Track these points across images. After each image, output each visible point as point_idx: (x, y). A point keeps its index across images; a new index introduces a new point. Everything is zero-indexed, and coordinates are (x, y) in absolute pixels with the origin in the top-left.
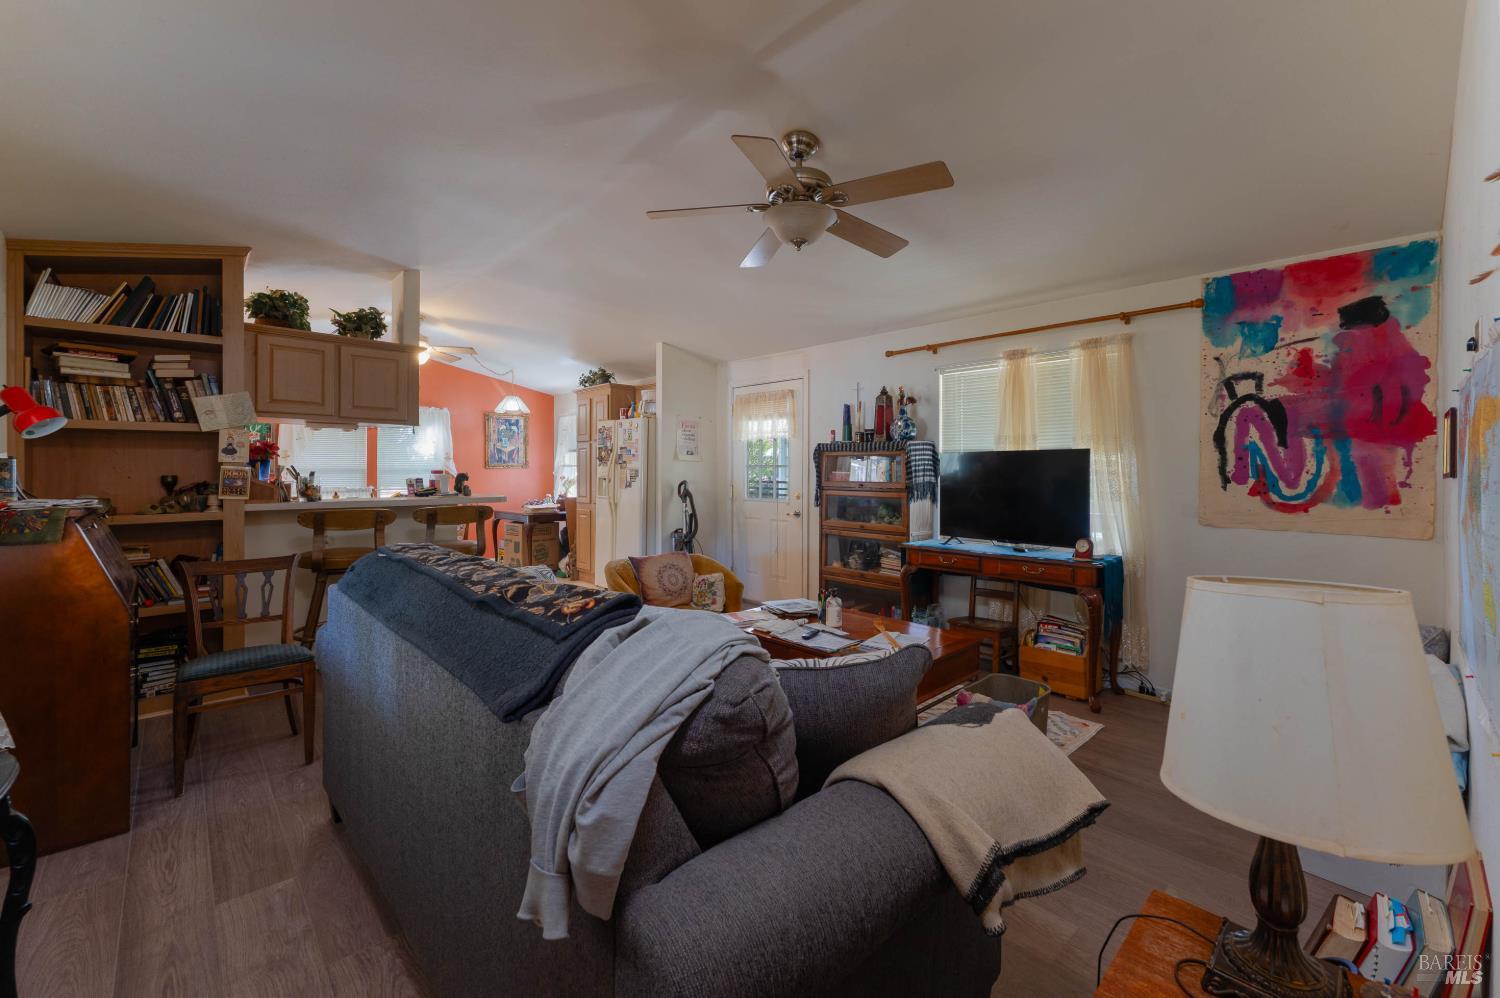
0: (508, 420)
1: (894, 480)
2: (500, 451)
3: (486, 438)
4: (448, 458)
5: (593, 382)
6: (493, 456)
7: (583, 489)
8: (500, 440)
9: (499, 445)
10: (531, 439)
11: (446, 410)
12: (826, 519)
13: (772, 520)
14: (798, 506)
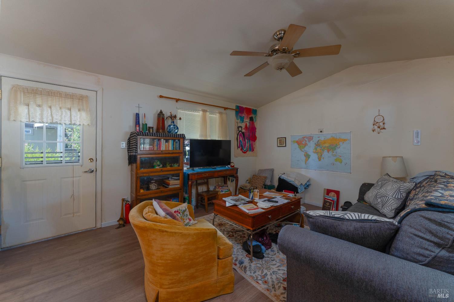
1: (174, 149)
12: (140, 169)
13: (62, 178)
14: (92, 166)
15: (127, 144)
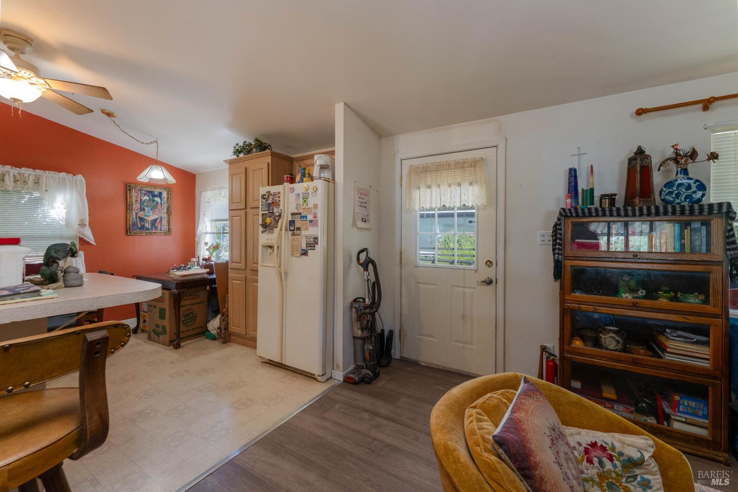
0: (152, 190)
1: (687, 250)
2: (142, 219)
3: (128, 207)
4: (82, 225)
5: (249, 152)
6: (134, 224)
7: (236, 251)
8: (142, 209)
9: (141, 214)
10: (174, 210)
11: (80, 177)
12: (570, 293)
13: (453, 286)
14: (490, 273)
15: (552, 236)
